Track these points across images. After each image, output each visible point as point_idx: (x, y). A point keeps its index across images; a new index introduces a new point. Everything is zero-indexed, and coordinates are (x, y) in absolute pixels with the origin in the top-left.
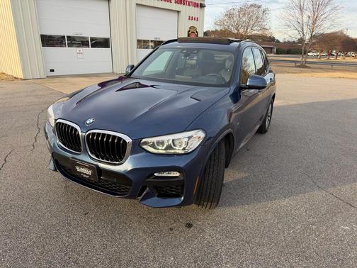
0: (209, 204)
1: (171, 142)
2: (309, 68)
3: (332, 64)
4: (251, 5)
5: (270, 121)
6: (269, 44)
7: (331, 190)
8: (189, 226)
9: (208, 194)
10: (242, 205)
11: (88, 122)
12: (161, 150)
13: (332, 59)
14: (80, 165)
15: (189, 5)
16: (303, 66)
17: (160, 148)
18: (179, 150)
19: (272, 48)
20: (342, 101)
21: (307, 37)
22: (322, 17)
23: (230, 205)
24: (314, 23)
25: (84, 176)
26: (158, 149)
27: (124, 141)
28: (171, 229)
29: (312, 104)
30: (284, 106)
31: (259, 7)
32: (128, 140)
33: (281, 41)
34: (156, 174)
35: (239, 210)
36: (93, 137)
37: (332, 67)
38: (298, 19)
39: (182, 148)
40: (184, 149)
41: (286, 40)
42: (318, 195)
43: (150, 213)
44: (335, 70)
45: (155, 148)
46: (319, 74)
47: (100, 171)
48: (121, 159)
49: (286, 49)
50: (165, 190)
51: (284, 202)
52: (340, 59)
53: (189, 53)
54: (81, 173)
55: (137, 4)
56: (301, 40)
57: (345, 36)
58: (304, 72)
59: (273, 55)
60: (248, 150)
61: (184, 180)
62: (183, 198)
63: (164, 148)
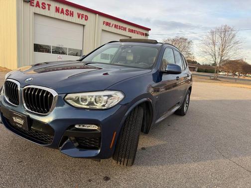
0: (126, 160)
1: (93, 100)
2: (220, 80)
3: (236, 79)
4: (181, 38)
5: (187, 107)
6: (193, 65)
7: (234, 159)
8: (107, 179)
9: (125, 150)
10: (157, 165)
11: (27, 80)
12: (84, 105)
13: (236, 77)
14: (16, 116)
15: (138, 33)
16: (215, 79)
17: (83, 104)
18: (98, 106)
19: (194, 68)
20: (242, 101)
21: (218, 61)
22: (228, 48)
23: (147, 164)
24: (223, 51)
25: (19, 126)
26: (82, 105)
27: (52, 95)
28: (90, 181)
29: (221, 101)
30: (200, 101)
31: (186, 40)
32: (55, 94)
33: (201, 64)
34: (77, 126)
35: (154, 169)
36: (28, 91)
37: (236, 81)
38: (211, 48)
39: (102, 104)
40: (104, 106)
41: (205, 64)
42: (223, 162)
43: (75, 166)
44: (238, 83)
45: (79, 103)
46: (227, 84)
47: (30, 121)
48: (48, 111)
49: (204, 69)
50: (84, 141)
51: (194, 165)
52: (241, 77)
53: (125, 47)
54: (16, 123)
55: (103, 30)
56: (215, 64)
57: (245, 62)
58: (216, 82)
59: (195, 72)
60: (169, 126)
61: (101, 133)
62: (99, 151)
63: (86, 104)
